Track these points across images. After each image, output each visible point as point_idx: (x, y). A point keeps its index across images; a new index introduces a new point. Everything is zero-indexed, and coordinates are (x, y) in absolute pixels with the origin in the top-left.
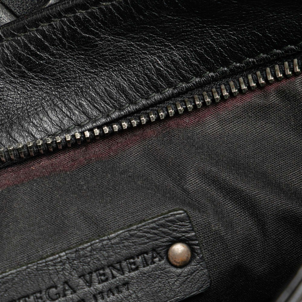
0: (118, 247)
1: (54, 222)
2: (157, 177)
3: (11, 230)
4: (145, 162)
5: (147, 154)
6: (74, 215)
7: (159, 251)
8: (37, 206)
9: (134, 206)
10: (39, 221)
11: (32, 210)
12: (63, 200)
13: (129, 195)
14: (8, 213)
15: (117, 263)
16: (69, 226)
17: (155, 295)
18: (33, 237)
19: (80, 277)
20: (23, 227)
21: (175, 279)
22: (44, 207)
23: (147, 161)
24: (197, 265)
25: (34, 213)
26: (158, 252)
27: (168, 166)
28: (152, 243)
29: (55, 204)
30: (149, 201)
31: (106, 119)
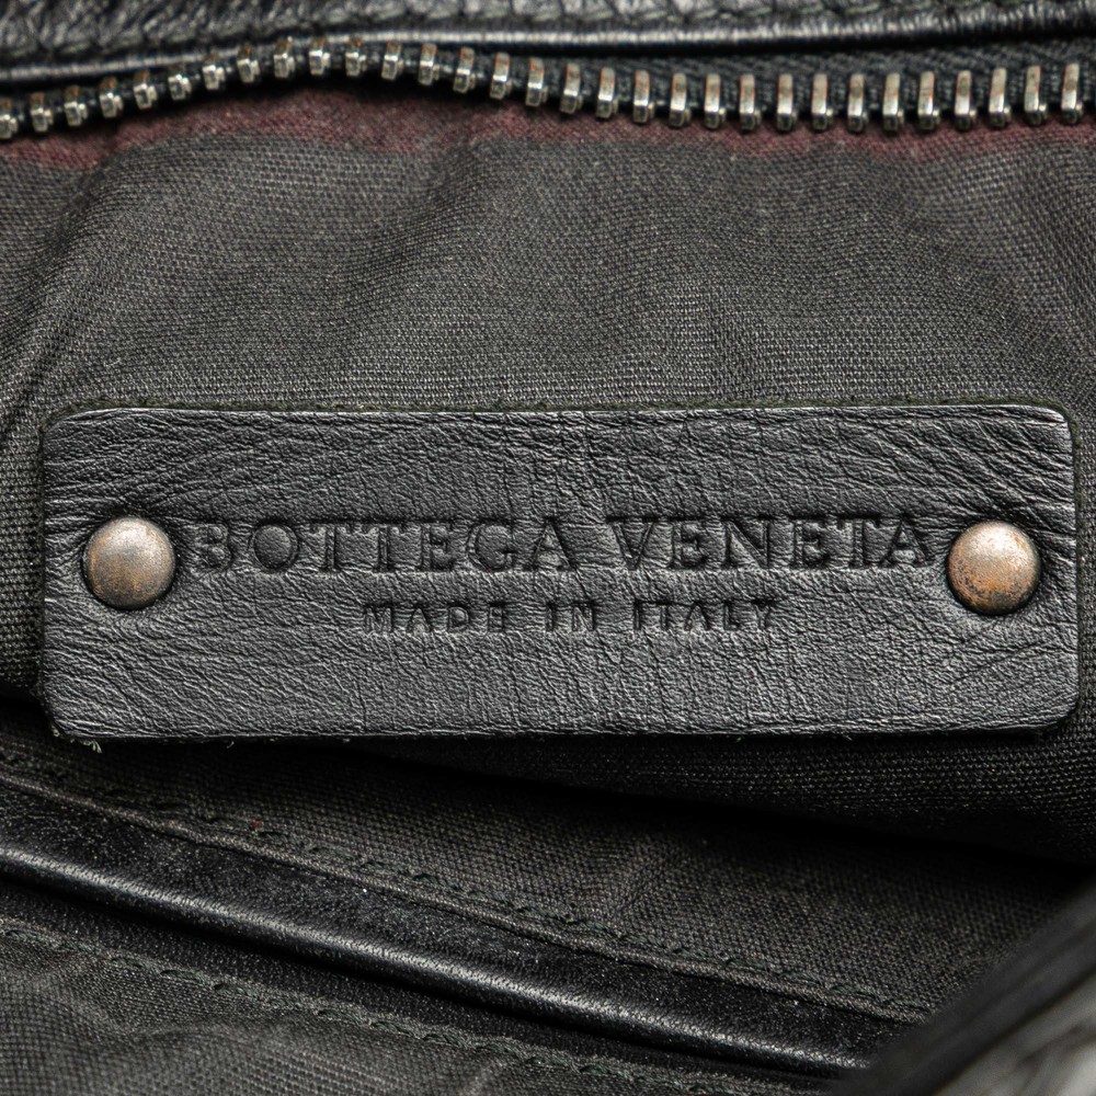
0: (782, 461)
1: (603, 308)
2: (1031, 288)
3: (444, 279)
4: (1014, 223)
5: (1033, 198)
6: (679, 307)
7: (924, 527)
8: (571, 236)
9: (902, 347)
10: (553, 286)
11: (549, 241)
12: (665, 246)
13: (902, 307)
14: (461, 219)
15: (761, 517)
16: (648, 335)
17: (855, 677)
18: (505, 332)
19: (609, 520)
20: (488, 287)
21: (949, 648)
22: (592, 250)
23: (1021, 221)
24: (1045, 624)
25: (549, 254)
26: (921, 530)
27: (1083, 261)
28: (907, 489)
29: (634, 251)
30: (962, 352)
31: (941, 22)
